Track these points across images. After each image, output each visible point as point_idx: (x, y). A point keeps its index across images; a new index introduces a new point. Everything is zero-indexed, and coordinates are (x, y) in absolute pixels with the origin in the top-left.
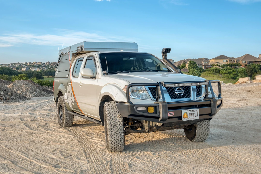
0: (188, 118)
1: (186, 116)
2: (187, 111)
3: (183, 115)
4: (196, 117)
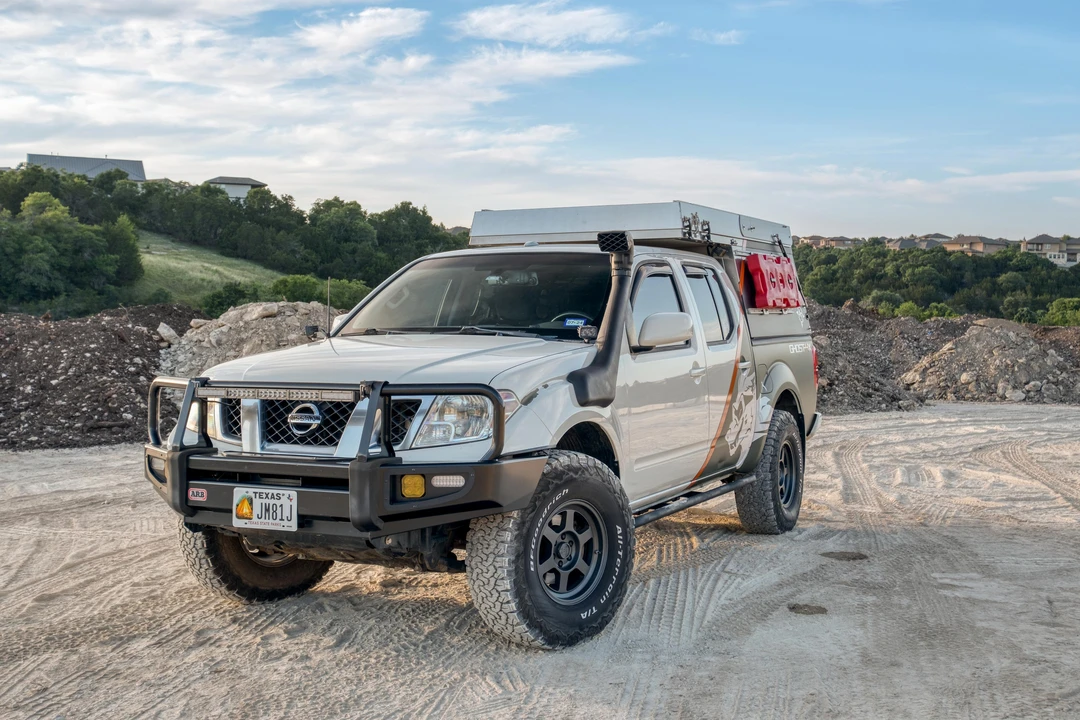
0: (255, 519)
1: (246, 510)
2: (251, 491)
4: (285, 523)
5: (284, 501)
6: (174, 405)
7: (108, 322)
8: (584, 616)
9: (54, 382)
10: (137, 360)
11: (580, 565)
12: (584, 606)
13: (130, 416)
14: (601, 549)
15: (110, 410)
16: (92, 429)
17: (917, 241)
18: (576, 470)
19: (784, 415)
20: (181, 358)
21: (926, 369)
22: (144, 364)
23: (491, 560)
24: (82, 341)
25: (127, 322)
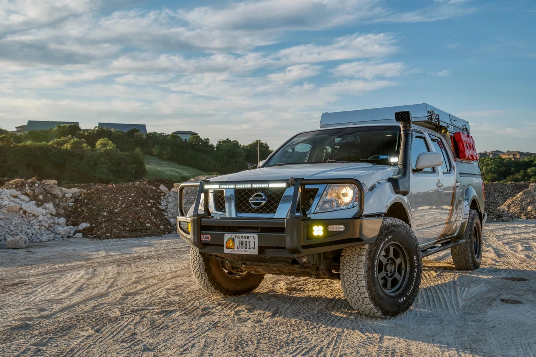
0: (236, 249)
1: (231, 245)
2: (233, 235)
3: (227, 242)
4: (252, 250)
5: (251, 239)
6: (168, 220)
7: (138, 185)
8: (400, 301)
9: (116, 210)
10: (151, 201)
11: (396, 275)
12: (400, 296)
13: (149, 225)
14: (406, 267)
15: (140, 222)
16: (133, 230)
17: (488, 154)
18: (395, 226)
19: (474, 211)
20: (170, 200)
21: (510, 205)
22: (154, 203)
23: (355, 271)
24: (127, 193)
25: (146, 184)
